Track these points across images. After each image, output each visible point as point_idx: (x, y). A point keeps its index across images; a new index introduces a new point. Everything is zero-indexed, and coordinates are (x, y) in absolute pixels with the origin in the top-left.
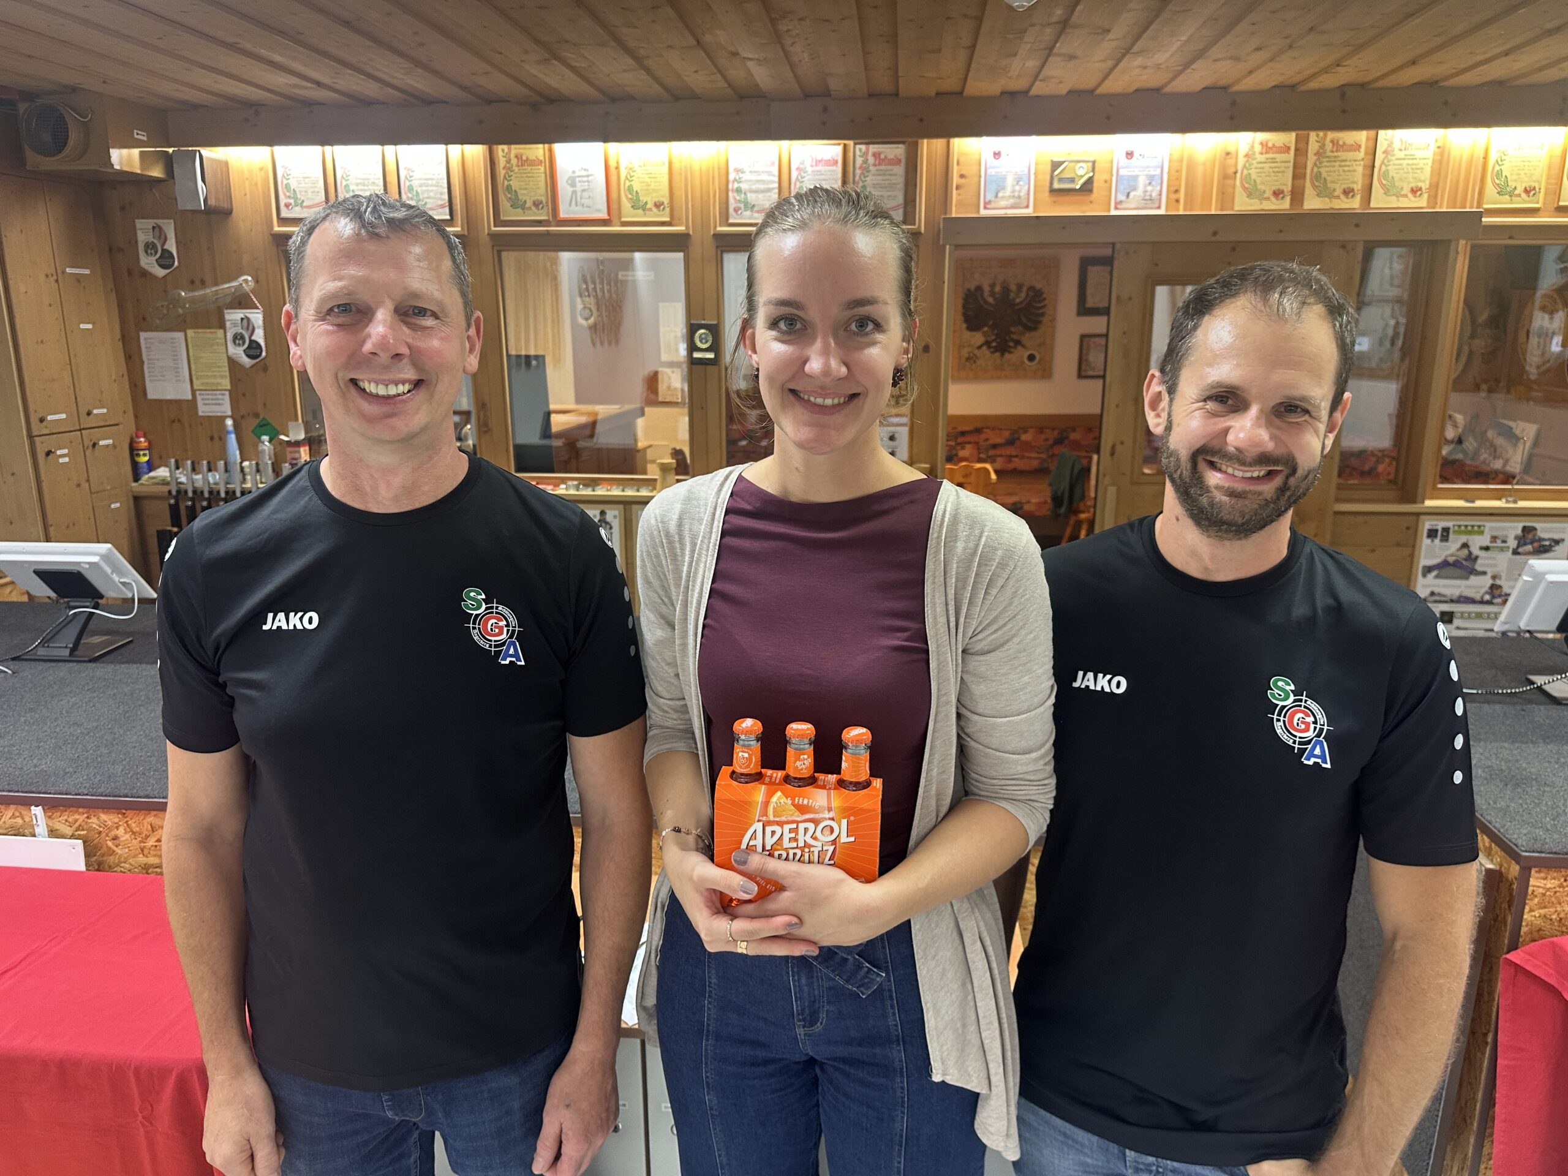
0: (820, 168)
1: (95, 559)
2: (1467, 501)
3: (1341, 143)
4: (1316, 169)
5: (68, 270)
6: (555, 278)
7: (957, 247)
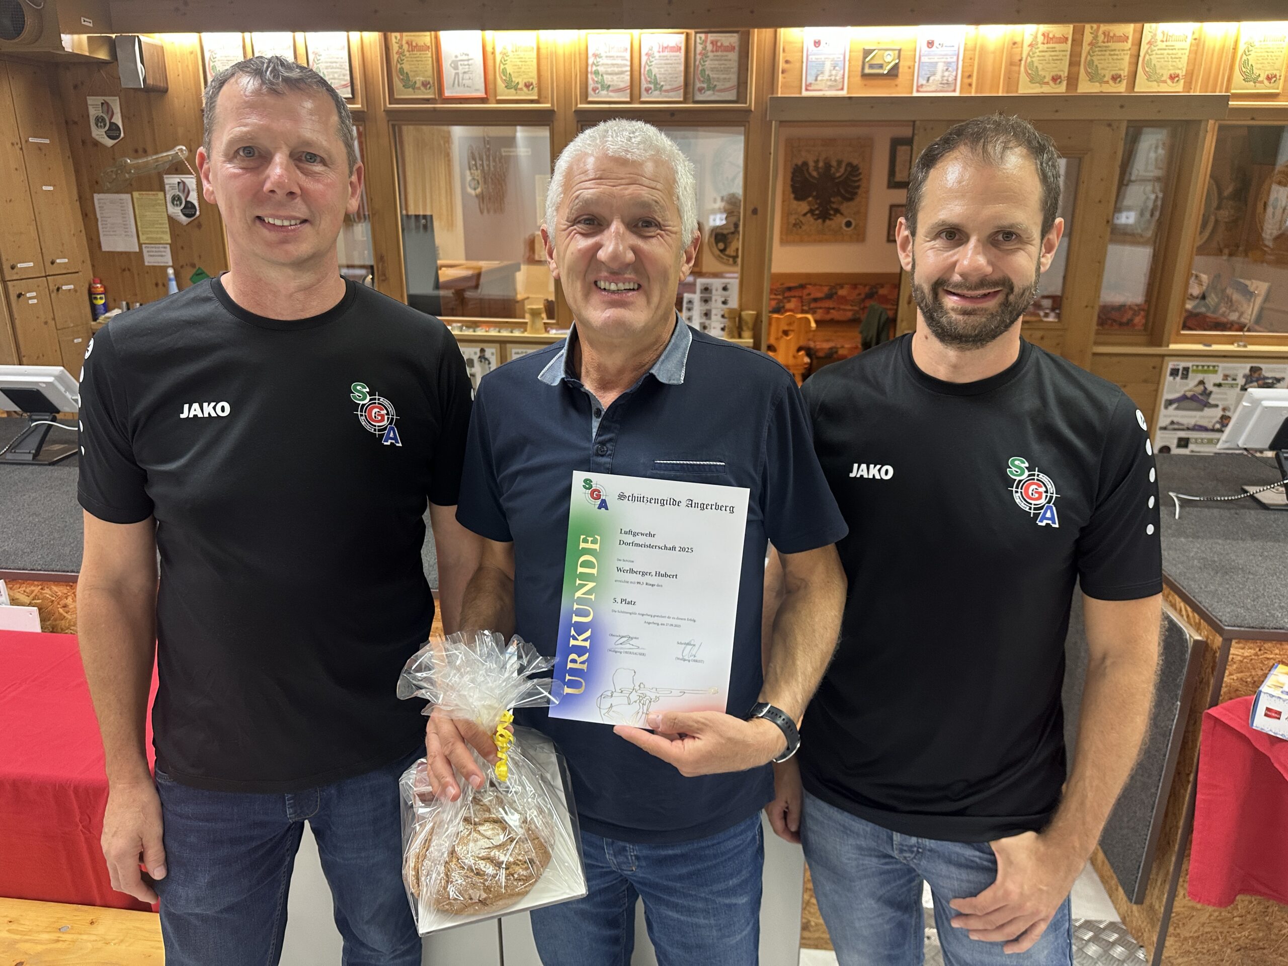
0: (666, 54)
1: (51, 379)
2: (1205, 345)
3: (1111, 34)
4: (1089, 57)
5: (31, 140)
6: (448, 156)
7: (782, 123)
